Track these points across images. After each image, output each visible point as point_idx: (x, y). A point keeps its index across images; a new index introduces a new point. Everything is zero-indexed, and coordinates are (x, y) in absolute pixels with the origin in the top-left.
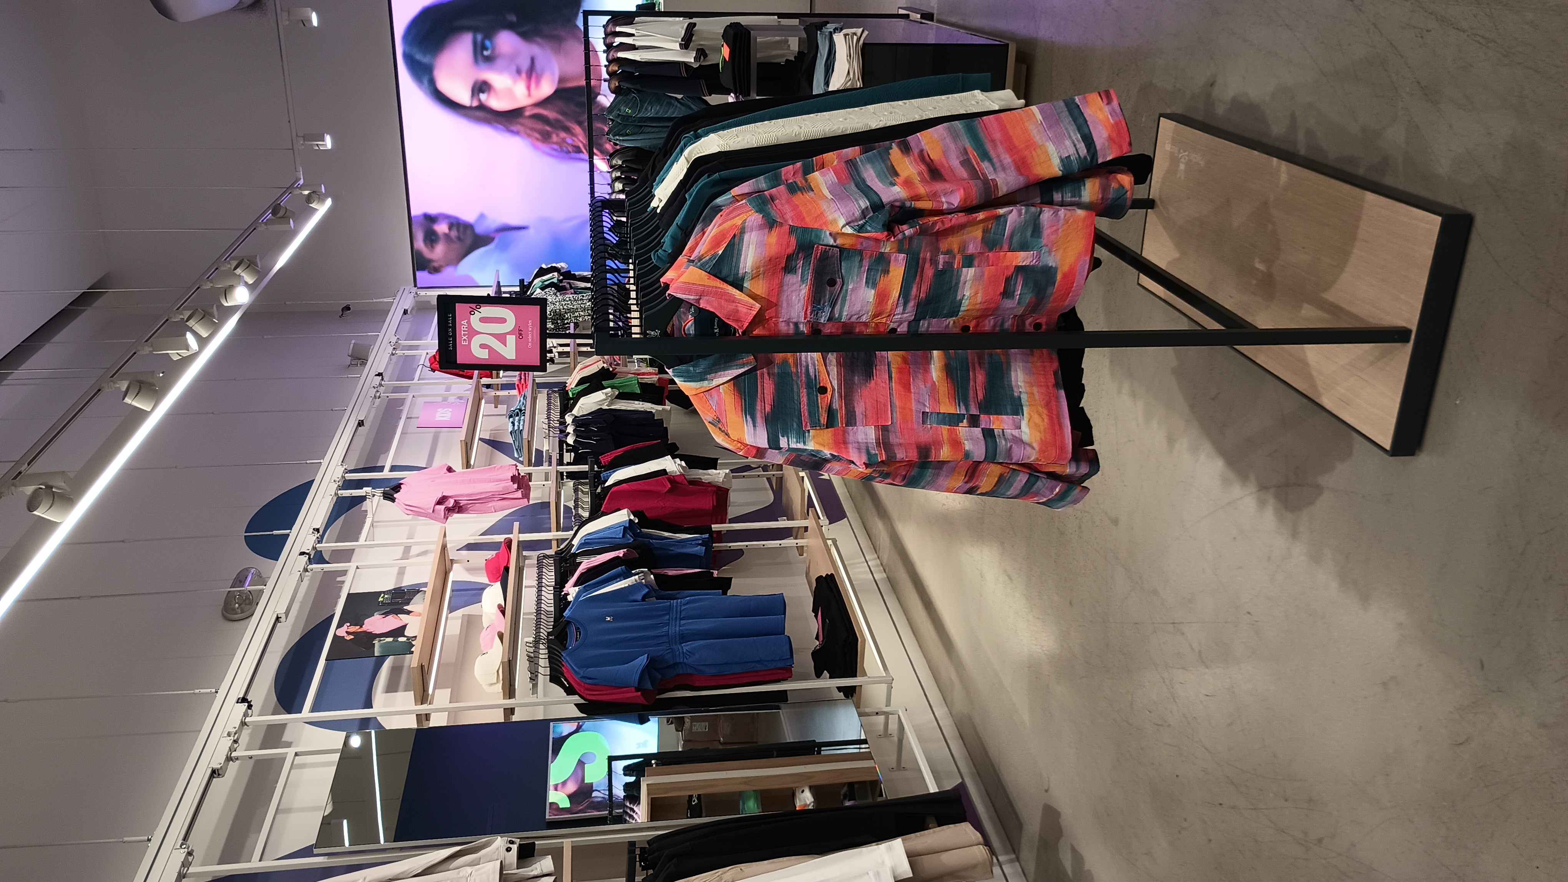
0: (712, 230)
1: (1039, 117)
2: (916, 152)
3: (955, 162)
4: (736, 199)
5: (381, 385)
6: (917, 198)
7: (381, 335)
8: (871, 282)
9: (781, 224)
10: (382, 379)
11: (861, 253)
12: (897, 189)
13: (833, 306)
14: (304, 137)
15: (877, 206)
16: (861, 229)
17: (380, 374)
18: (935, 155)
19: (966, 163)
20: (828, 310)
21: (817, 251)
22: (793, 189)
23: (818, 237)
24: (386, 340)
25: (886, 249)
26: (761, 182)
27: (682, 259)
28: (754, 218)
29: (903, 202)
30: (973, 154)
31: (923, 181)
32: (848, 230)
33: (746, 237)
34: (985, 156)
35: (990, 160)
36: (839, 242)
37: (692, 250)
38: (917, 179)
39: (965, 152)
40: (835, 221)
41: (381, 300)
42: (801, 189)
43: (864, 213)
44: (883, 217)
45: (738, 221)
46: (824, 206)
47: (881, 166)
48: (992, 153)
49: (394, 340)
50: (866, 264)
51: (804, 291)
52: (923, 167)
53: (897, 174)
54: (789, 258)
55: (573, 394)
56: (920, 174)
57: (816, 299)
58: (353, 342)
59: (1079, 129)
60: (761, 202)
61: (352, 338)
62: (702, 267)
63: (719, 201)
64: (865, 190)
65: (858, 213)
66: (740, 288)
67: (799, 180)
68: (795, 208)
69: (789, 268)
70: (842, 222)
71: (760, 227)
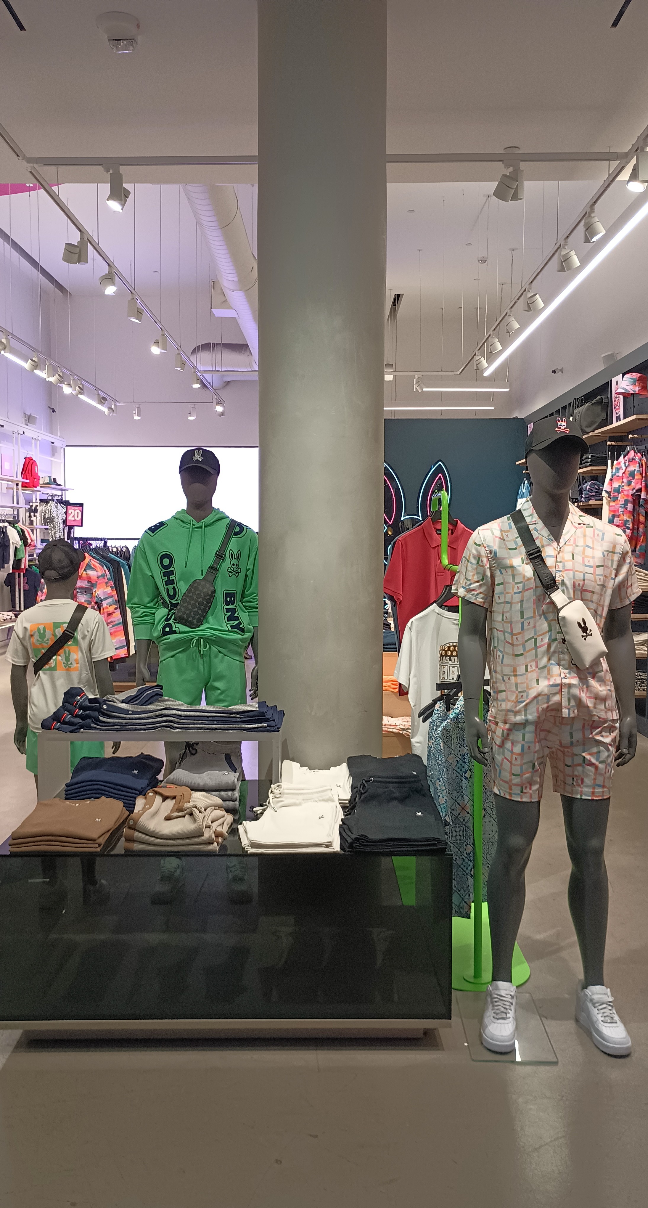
0: (97, 565)
1: (122, 639)
2: (115, 611)
3: (112, 619)
4: (105, 571)
5: (19, 434)
6: (103, 610)
7: (42, 432)
8: (86, 601)
9: (98, 580)
10: (21, 434)
11: (92, 598)
12: (106, 605)
13: (80, 592)
14: (139, 407)
15: (101, 601)
16: (96, 597)
17: (24, 433)
18: (114, 615)
19: (112, 622)
20: (79, 591)
21: (92, 588)
22: (106, 583)
23: (95, 588)
24: (39, 435)
25: (93, 603)
26: (109, 576)
27: (91, 558)
28: (100, 574)
29: (103, 606)
30: (114, 623)
31: (107, 612)
32: (96, 594)
33: (95, 572)
34: (113, 626)
35: (112, 627)
36: (94, 593)
37: (93, 560)
38: (108, 610)
39: (114, 622)
40: (98, 591)
41: (59, 430)
42: (106, 585)
43: (100, 598)
44: (99, 602)
45: (99, 570)
46: (102, 589)
47: (112, 603)
48: (113, 628)
49: (39, 438)
50: (90, 599)
51: (84, 586)
52: (111, 612)
53: (109, 606)
54: (91, 582)
55: (16, 527)
56: (109, 611)
57: (81, 588)
58: (38, 417)
59: (119, 647)
60: (103, 576)
61: (41, 416)
62: (89, 562)
63: (105, 567)
64: (106, 599)
65: (100, 596)
66: (84, 571)
67: (109, 584)
68: (102, 583)
69: (89, 582)
70: (98, 593)
71: (98, 575)
